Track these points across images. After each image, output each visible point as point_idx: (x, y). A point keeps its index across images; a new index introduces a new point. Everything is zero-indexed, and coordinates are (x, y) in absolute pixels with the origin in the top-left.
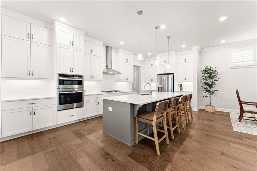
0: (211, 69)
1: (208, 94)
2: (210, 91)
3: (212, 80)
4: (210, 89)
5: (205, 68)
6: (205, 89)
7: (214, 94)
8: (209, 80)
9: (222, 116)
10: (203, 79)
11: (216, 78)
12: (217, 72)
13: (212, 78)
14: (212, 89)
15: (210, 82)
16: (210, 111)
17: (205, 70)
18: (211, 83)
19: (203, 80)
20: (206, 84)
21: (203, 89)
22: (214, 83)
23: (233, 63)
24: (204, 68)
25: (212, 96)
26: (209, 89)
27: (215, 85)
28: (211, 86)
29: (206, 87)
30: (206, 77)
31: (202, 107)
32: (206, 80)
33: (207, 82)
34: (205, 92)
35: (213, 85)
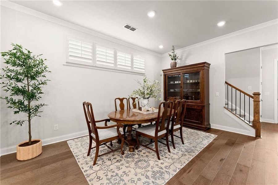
0: (32, 55)
1: (23, 116)
2: (29, 110)
3: (33, 82)
4: (29, 103)
5: (13, 47)
6: (14, 103)
7: (38, 114)
8: (25, 81)
9: (60, 163)
10: (9, 76)
11: (43, 79)
12: (44, 66)
13: (33, 78)
14: (33, 103)
15: (28, 85)
16: (31, 157)
17: (14, 55)
18: (31, 88)
19: (6, 81)
20: (18, 91)
21: (9, 105)
22: (39, 88)
23: (71, 56)
24: (9, 48)
25: (34, 119)
26: (26, 103)
27: (41, 93)
28: (31, 96)
29: (18, 98)
30: (17, 73)
31: (7, 151)
32: (18, 80)
33: (20, 85)
34: (16, 112)
35: (36, 94)
